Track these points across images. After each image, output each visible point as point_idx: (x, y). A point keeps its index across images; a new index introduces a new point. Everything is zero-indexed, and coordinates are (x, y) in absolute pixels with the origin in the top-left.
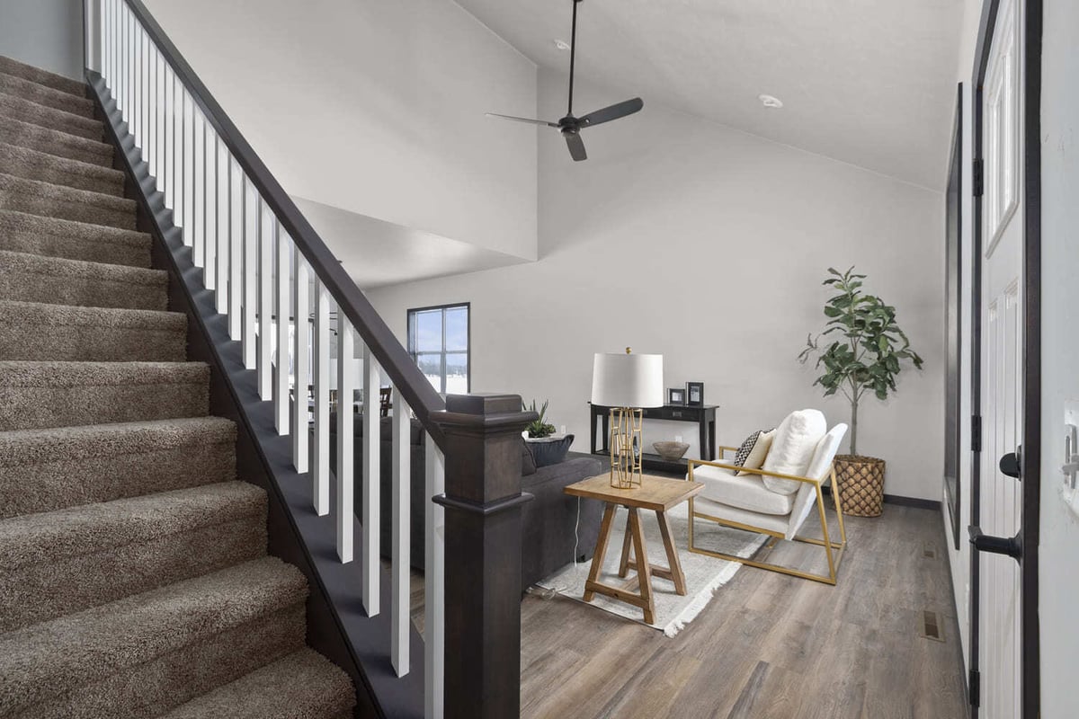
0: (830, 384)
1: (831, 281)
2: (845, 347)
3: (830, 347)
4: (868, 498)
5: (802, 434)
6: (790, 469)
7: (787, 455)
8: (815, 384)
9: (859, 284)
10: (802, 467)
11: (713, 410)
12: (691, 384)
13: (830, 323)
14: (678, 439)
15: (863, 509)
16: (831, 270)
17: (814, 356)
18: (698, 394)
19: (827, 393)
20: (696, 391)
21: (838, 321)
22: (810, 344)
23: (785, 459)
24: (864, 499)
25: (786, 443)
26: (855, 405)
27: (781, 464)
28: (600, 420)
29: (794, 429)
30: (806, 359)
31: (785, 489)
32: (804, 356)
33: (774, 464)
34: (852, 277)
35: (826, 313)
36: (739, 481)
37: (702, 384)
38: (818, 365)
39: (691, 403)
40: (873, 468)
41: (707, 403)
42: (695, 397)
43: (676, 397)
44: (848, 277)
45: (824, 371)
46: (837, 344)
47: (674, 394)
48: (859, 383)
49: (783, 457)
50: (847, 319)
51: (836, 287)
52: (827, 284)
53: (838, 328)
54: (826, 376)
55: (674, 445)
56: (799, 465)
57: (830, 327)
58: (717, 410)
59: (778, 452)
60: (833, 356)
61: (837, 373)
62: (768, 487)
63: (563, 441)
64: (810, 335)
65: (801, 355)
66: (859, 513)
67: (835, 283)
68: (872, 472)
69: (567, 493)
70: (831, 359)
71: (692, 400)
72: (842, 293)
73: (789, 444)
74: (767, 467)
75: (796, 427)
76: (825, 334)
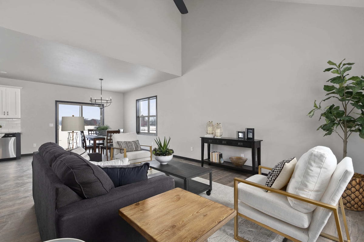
0: (328, 129)
1: (328, 70)
2: (338, 107)
3: (328, 107)
4: (356, 200)
5: (320, 168)
6: (309, 194)
7: (308, 184)
8: (318, 129)
9: (349, 69)
10: (319, 193)
11: (259, 142)
12: (248, 129)
13: (328, 94)
14: (242, 156)
15: (353, 206)
16: (330, 62)
17: (318, 113)
18: (251, 134)
19: (326, 134)
20: (251, 132)
21: (333, 93)
22: (315, 106)
23: (306, 186)
24: (353, 200)
25: (306, 174)
26: (345, 142)
27: (301, 189)
28: (206, 145)
29: (313, 163)
30: (313, 115)
31: (305, 209)
32: (312, 113)
33: (296, 188)
34: (344, 65)
35: (325, 89)
36: (269, 196)
37: (254, 129)
38: (320, 118)
39: (248, 138)
40: (360, 181)
41: (256, 138)
42: (250, 136)
43: (241, 135)
44: (341, 66)
45: (324, 121)
46: (333, 105)
47: (239, 134)
48: (348, 129)
49: (303, 185)
50: (340, 91)
51: (332, 72)
52: (327, 72)
53: (333, 97)
54: (326, 125)
55: (240, 158)
56: (317, 191)
57: (328, 96)
58: (262, 142)
59: (300, 180)
60: (331, 113)
61: (333, 123)
62: (292, 205)
63: (142, 167)
64: (315, 101)
65: (310, 113)
66: (350, 208)
67: (332, 70)
68: (359, 184)
69: (120, 215)
70: (330, 115)
71: (249, 137)
72: (336, 75)
73: (308, 175)
74: (291, 190)
75: (314, 162)
76: (324, 100)
